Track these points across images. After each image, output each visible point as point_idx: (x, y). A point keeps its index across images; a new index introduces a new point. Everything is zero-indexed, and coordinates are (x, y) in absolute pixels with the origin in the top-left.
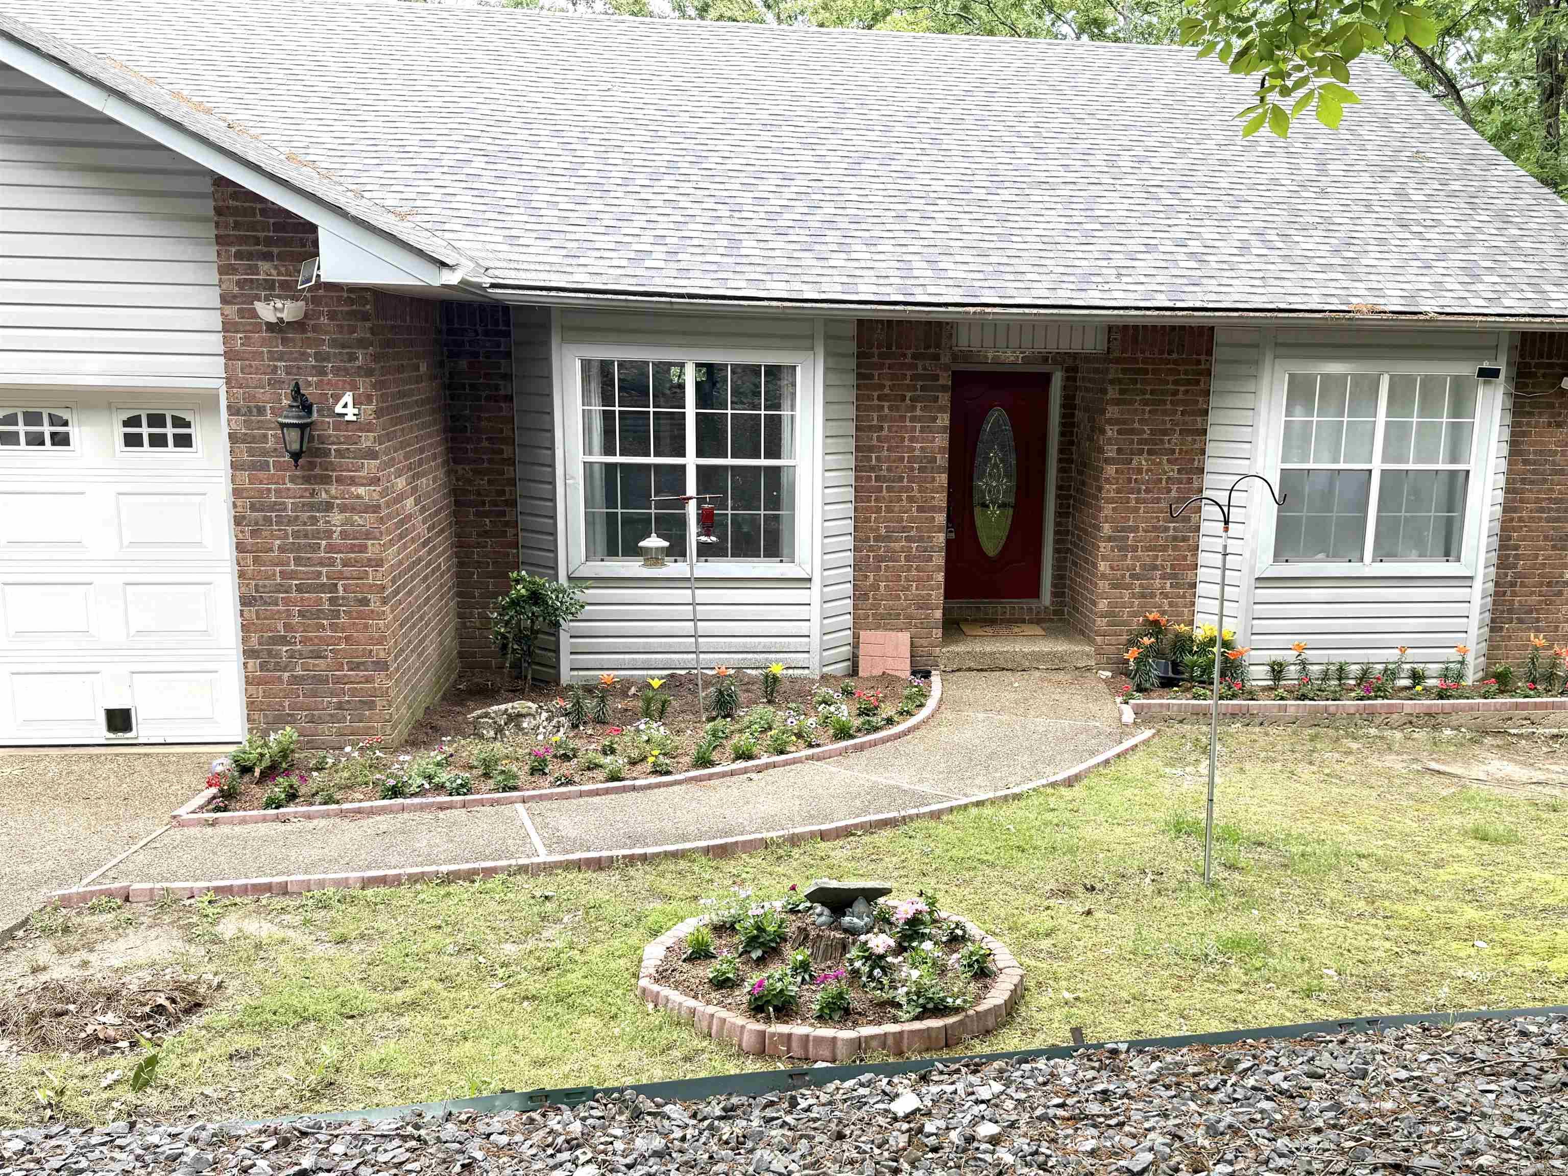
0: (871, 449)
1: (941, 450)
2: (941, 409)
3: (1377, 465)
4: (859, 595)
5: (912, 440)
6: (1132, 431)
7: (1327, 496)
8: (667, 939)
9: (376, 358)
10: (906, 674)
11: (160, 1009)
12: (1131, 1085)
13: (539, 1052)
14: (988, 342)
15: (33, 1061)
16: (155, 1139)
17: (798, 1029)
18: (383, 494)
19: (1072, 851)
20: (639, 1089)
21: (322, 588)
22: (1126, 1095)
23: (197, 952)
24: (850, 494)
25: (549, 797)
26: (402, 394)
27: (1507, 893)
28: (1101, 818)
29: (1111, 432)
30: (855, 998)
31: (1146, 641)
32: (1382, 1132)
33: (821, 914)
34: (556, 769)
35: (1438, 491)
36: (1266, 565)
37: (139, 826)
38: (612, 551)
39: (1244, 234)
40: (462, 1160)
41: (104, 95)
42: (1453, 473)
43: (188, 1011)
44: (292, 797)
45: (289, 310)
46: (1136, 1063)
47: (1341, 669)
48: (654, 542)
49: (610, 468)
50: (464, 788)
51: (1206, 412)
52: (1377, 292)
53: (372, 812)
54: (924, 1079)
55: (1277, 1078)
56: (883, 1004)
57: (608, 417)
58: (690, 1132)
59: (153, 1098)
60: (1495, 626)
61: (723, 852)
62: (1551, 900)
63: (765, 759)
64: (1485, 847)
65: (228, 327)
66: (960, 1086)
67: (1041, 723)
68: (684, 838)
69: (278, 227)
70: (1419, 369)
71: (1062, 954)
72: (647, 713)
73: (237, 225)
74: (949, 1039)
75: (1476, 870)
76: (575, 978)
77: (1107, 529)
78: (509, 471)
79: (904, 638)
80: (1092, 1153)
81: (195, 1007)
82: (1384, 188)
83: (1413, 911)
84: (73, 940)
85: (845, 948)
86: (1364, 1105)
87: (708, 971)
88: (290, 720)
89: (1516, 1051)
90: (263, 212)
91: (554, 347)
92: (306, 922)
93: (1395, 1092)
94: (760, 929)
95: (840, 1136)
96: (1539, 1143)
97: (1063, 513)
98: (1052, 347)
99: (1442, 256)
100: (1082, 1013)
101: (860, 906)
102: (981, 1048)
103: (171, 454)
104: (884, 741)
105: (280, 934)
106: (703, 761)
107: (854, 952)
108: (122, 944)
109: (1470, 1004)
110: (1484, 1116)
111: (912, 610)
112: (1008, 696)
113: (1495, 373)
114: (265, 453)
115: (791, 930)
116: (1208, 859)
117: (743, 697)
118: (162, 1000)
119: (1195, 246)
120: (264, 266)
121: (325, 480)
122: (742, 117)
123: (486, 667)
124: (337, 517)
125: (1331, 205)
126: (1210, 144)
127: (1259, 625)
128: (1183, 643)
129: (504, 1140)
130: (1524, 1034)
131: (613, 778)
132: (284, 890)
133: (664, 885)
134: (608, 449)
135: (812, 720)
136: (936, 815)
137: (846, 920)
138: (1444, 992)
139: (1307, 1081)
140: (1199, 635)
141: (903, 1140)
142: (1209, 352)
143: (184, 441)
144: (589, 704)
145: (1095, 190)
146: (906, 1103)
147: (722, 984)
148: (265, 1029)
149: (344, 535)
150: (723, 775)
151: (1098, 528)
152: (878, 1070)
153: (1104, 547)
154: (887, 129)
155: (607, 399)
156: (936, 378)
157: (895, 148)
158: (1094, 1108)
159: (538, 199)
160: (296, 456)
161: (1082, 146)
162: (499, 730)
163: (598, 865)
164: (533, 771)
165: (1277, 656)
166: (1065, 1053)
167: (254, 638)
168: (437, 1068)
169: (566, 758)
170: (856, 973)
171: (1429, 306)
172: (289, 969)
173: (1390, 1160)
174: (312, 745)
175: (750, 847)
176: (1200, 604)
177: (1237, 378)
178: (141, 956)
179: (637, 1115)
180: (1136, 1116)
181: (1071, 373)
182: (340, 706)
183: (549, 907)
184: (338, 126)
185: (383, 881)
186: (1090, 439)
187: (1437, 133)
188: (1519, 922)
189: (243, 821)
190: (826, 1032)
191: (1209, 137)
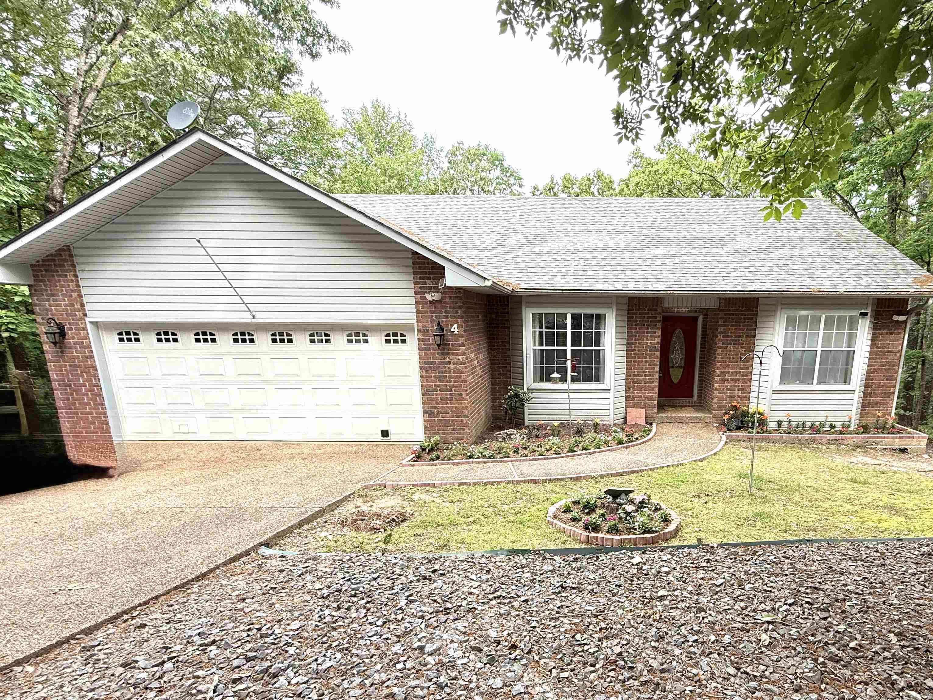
0: (632, 343)
1: (657, 343)
2: (658, 329)
3: (819, 349)
4: (628, 395)
5: (647, 340)
6: (728, 337)
7: (800, 361)
8: (557, 505)
9: (464, 312)
10: (643, 423)
11: (393, 520)
12: (718, 558)
13: (514, 538)
14: (675, 305)
15: (354, 534)
16: (389, 558)
17: (599, 535)
18: (467, 358)
19: (701, 482)
20: (546, 551)
21: (447, 390)
22: (716, 561)
23: (406, 504)
24: (624, 359)
25: (520, 460)
26: (473, 325)
27: (864, 501)
28: (712, 472)
29: (720, 336)
30: (620, 526)
31: (732, 412)
32: (811, 577)
33: (609, 498)
34: (522, 452)
35: (842, 359)
36: (777, 385)
37: (390, 466)
38: (542, 380)
39: (771, 264)
40: (486, 569)
41: (376, 224)
42: (849, 352)
43: (402, 521)
44: (438, 458)
45: (436, 296)
46: (720, 551)
47: (803, 424)
48: (555, 375)
49: (542, 351)
50: (492, 457)
51: (755, 330)
52: (821, 284)
53: (464, 463)
54: (644, 553)
55: (772, 558)
56: (630, 529)
57: (541, 333)
58: (562, 565)
59: (390, 547)
60: (863, 409)
61: (577, 479)
62: (881, 504)
63: (593, 450)
64: (855, 485)
65: (417, 303)
66: (656, 556)
67: (691, 441)
68: (564, 474)
69: (433, 268)
70: (836, 313)
71: (696, 516)
72: (553, 434)
73: (420, 268)
74: (653, 541)
75: (852, 492)
76: (526, 517)
77: (718, 372)
78: (508, 352)
79: (643, 411)
80: (702, 578)
81: (404, 521)
82: (825, 246)
83: (827, 505)
84: (368, 499)
85: (617, 510)
86: (804, 568)
87: (569, 516)
88: (438, 434)
89: (864, 553)
90: (428, 263)
91: (523, 307)
92: (441, 496)
93: (816, 564)
94: (588, 502)
95: (613, 569)
96: (871, 583)
97: (701, 367)
98: (698, 306)
99: (847, 270)
100: (702, 535)
101: (623, 496)
102: (664, 544)
103: (400, 345)
104: (635, 445)
105: (433, 499)
106: (571, 450)
107: (620, 511)
108: (383, 500)
109: (847, 536)
110: (850, 573)
111: (646, 401)
112: (680, 431)
113: (866, 314)
114: (429, 345)
115: (599, 504)
116: (751, 486)
117: (586, 431)
118: (394, 517)
119: (752, 269)
120: (428, 281)
121: (448, 354)
122: (589, 229)
123: (501, 419)
124: (452, 366)
125: (805, 253)
126: (759, 233)
127: (774, 408)
128: (745, 414)
129: (500, 564)
130: (867, 547)
131: (541, 455)
132: (434, 486)
133: (557, 489)
134: (541, 344)
135: (610, 438)
136: (652, 470)
137: (618, 501)
138: (837, 533)
139: (783, 559)
140: (751, 411)
141: (635, 571)
142: (757, 307)
143: (404, 341)
144: (534, 431)
145: (715, 250)
146: (637, 559)
147: (574, 520)
148: (426, 528)
149: (454, 372)
150: (578, 455)
151: (715, 372)
152: (627, 549)
153: (717, 379)
154: (640, 231)
155: (541, 327)
156: (656, 317)
157: (643, 237)
158: (704, 564)
159: (519, 260)
160: (439, 345)
161: (711, 235)
162: (504, 439)
163: (535, 482)
164: (515, 452)
165: (780, 419)
166: (694, 547)
167: (426, 406)
168: (480, 542)
169: (525, 448)
170: (621, 518)
171: (841, 289)
172: (435, 510)
173: (813, 585)
174: (444, 442)
175: (586, 478)
176: (752, 400)
177: (767, 316)
178: (389, 504)
179: (545, 558)
180: (718, 567)
181: (706, 316)
182: (453, 430)
183: (518, 494)
184: (454, 237)
185: (465, 484)
186: (712, 339)
187: (847, 226)
188: (868, 510)
189: (422, 465)
190: (610, 537)
191: (758, 230)
